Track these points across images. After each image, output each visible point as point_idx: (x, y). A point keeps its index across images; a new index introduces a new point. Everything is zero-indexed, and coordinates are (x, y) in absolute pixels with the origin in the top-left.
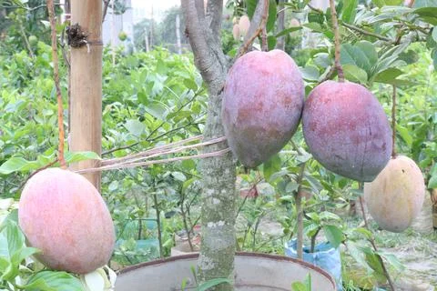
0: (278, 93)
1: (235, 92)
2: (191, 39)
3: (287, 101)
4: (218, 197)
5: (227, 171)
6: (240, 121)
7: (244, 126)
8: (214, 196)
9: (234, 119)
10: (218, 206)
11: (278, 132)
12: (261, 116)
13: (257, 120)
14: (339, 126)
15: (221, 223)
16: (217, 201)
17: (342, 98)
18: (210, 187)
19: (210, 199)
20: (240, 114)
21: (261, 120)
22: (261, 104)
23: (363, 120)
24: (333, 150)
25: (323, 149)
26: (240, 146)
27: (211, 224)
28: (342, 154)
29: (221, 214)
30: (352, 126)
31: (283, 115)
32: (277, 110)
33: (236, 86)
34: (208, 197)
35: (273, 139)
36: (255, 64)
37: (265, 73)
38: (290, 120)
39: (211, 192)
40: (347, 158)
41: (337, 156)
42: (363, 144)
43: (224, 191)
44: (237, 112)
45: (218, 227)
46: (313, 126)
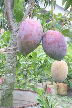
0: (37, 31)
1: (23, 30)
2: (7, 15)
3: (39, 34)
4: (11, 66)
5: (15, 58)
6: (24, 39)
7: (26, 41)
8: (10, 65)
9: (22, 39)
10: (11, 69)
11: (35, 43)
12: (31, 38)
13: (30, 39)
14: (54, 42)
15: (12, 74)
16: (11, 67)
17: (55, 34)
18: (9, 63)
19: (9, 67)
20: (25, 37)
21: (31, 39)
22: (32, 34)
23: (61, 41)
24: (52, 49)
25: (49, 49)
26: (23, 48)
27: (9, 75)
28: (55, 51)
29: (12, 71)
30: (58, 42)
31: (38, 38)
32: (36, 36)
33: (24, 28)
34: (8, 66)
35: (34, 45)
36: (30, 22)
37: (33, 25)
38: (39, 40)
39: (9, 64)
40: (56, 52)
41: (53, 51)
42: (61, 48)
43: (13, 64)
44: (23, 36)
45: (11, 76)
46: (46, 42)
